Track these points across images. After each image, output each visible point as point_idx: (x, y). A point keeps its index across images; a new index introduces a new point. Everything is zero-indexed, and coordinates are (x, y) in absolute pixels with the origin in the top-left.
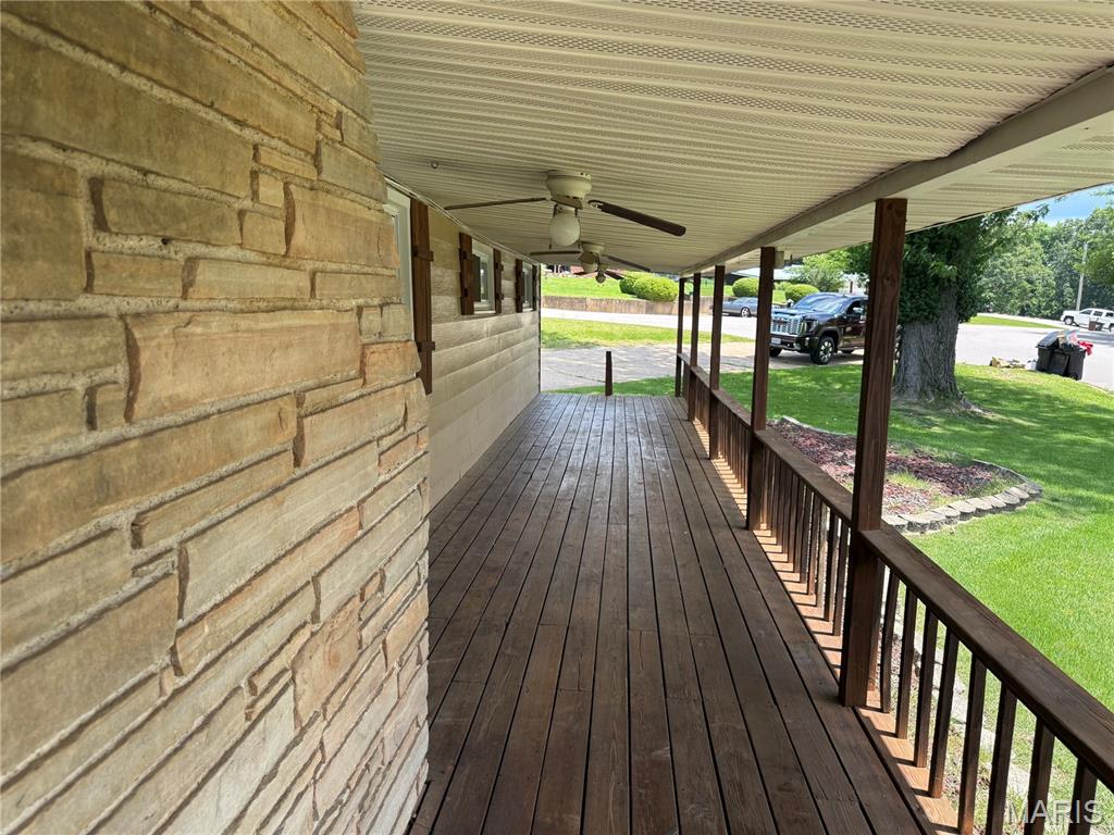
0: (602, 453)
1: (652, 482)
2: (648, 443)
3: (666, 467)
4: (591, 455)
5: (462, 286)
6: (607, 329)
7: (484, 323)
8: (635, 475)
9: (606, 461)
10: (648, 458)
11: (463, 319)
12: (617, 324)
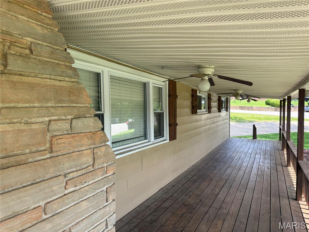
0: (245, 161)
1: (261, 174)
2: (263, 158)
3: (268, 169)
4: (240, 161)
5: (192, 105)
6: (259, 116)
7: (203, 116)
8: (254, 171)
9: (245, 164)
10: (262, 164)
11: (193, 116)
12: (262, 115)
